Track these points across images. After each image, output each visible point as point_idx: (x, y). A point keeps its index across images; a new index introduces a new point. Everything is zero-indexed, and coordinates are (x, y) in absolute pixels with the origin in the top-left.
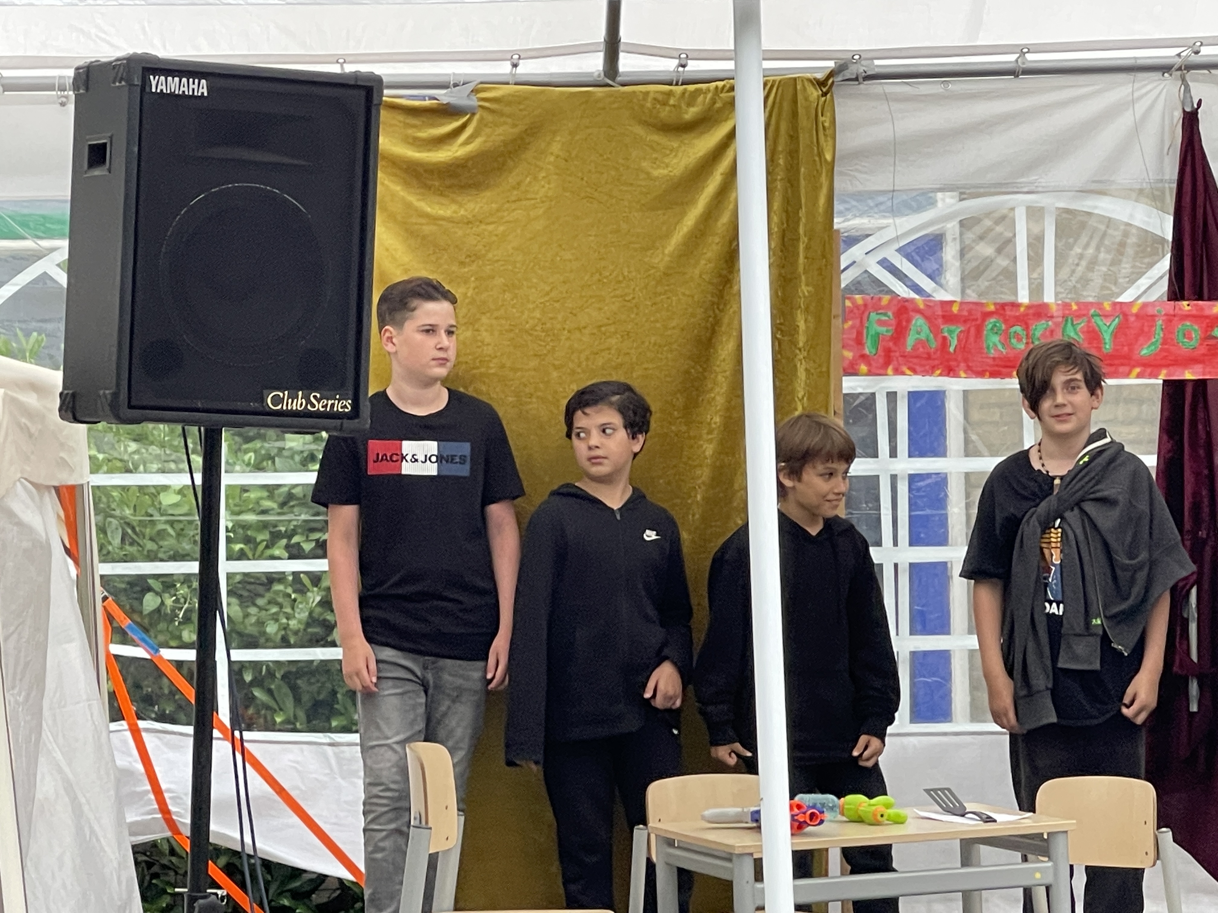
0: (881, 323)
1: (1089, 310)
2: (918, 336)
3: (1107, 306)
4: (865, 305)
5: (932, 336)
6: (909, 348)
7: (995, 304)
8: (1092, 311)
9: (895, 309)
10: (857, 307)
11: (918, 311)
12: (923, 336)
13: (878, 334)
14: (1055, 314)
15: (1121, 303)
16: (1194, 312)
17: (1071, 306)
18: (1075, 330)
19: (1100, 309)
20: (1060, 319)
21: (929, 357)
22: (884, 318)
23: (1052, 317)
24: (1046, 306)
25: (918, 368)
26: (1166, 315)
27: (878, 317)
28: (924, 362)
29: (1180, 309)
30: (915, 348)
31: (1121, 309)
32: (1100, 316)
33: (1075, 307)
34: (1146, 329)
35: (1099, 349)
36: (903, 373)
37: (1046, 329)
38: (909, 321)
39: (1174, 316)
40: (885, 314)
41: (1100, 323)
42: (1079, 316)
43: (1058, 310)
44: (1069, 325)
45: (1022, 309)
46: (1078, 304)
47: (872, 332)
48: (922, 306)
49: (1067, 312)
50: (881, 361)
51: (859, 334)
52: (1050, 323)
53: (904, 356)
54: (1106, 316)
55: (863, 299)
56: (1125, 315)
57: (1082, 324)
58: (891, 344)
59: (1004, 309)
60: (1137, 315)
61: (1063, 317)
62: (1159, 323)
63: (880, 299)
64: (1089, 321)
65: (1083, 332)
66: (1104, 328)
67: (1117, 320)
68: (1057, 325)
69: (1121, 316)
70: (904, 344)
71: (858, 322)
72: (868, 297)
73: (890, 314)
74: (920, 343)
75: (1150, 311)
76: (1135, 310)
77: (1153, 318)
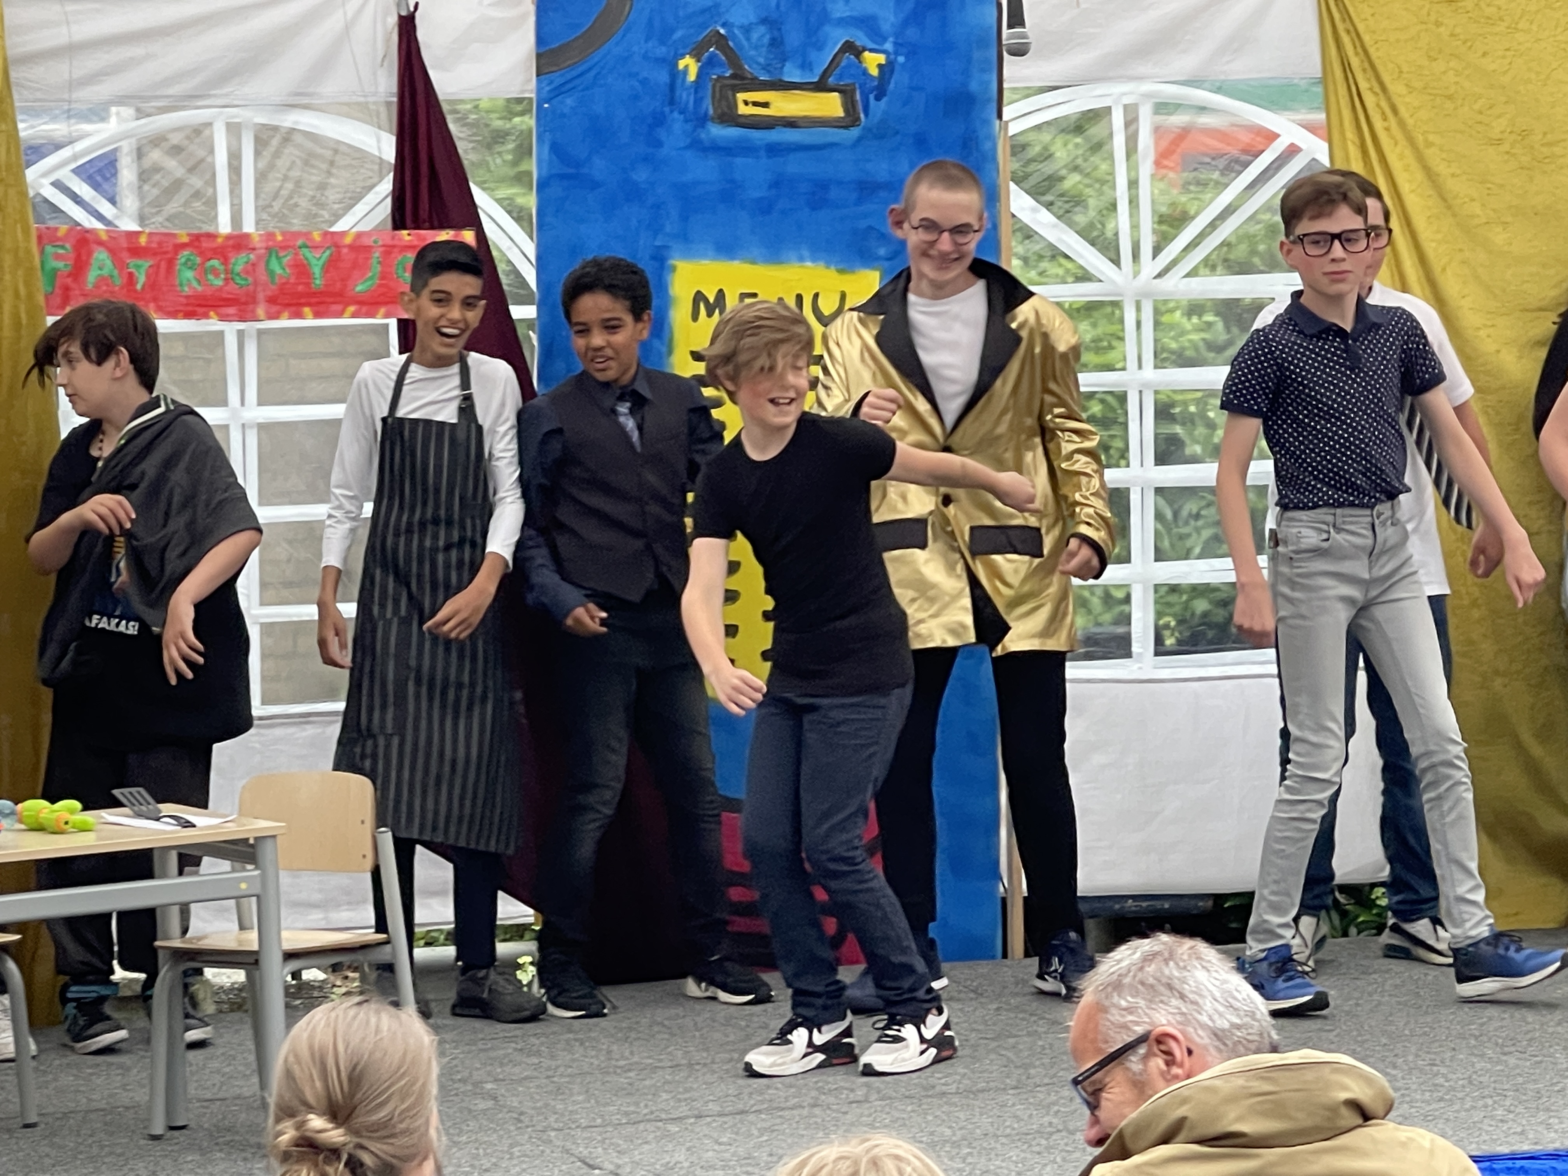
0: (58, 257)
1: (296, 241)
2: (99, 272)
3: (317, 236)
5: (116, 273)
6: (90, 286)
7: (189, 235)
8: (300, 242)
9: (74, 240)
11: (100, 243)
12: (105, 272)
13: (54, 269)
14: (258, 245)
15: (334, 233)
17: (275, 235)
18: (280, 263)
19: (309, 239)
20: (263, 251)
22: (61, 251)
23: (254, 249)
24: (247, 236)
26: (383, 246)
27: (55, 250)
29: (400, 240)
30: (97, 286)
31: (333, 239)
32: (307, 247)
33: (279, 238)
34: (361, 262)
35: (308, 285)
37: (247, 263)
38: (90, 254)
39: (394, 246)
40: (63, 247)
41: (309, 256)
42: (284, 248)
43: (261, 241)
44: (274, 258)
45: (220, 240)
46: (284, 234)
47: (47, 267)
48: (104, 237)
49: (270, 243)
50: (58, 300)
52: (252, 256)
54: (315, 247)
56: (337, 246)
57: (287, 259)
58: (69, 281)
59: (200, 241)
60: (351, 247)
61: (267, 248)
62: (377, 254)
63: (57, 229)
64: (296, 254)
65: (289, 266)
66: (314, 262)
67: (328, 253)
68: (259, 258)
69: (333, 248)
70: (85, 282)
72: (43, 227)
73: (68, 246)
74: (102, 280)
75: (366, 241)
76: (348, 240)
77: (368, 249)
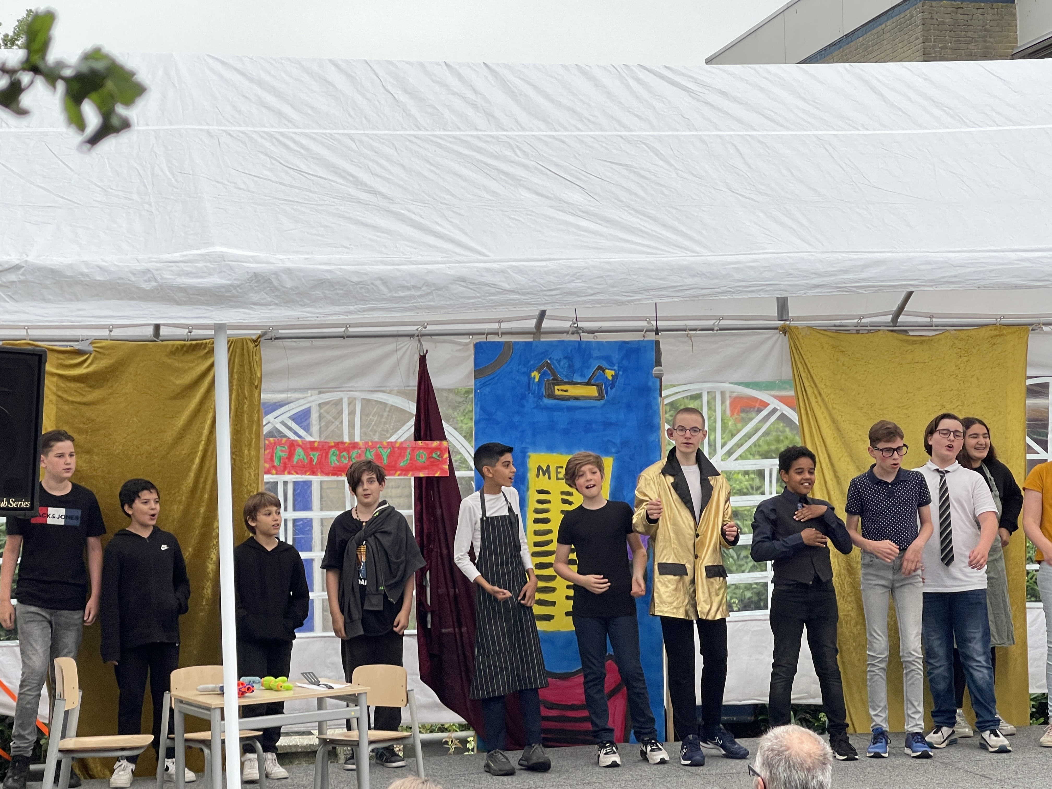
0: (282, 451)
2: (299, 457)
3: (385, 443)
4: (275, 443)
5: (305, 457)
6: (295, 463)
7: (334, 442)
8: (378, 446)
9: (288, 445)
10: (270, 443)
11: (299, 446)
12: (301, 457)
13: (280, 456)
14: (362, 447)
15: (391, 442)
16: (425, 446)
17: (368, 443)
18: (370, 454)
19: (382, 444)
21: (304, 466)
22: (284, 449)
23: (360, 448)
24: (357, 443)
25: (299, 472)
26: (412, 447)
27: (280, 448)
28: (302, 469)
29: (418, 445)
30: (297, 462)
31: (390, 444)
32: (381, 447)
33: (370, 444)
34: (402, 454)
35: (382, 463)
36: (292, 474)
37: (357, 454)
38: (295, 450)
39: (416, 447)
40: (284, 447)
41: (382, 451)
42: (372, 448)
43: (363, 445)
44: (368, 452)
45: (346, 445)
46: (372, 442)
47: (278, 455)
48: (301, 443)
49: (367, 446)
50: (282, 468)
51: (272, 456)
52: (359, 451)
53: (293, 467)
54: (384, 448)
55: (274, 440)
56: (393, 448)
57: (373, 452)
58: (286, 461)
59: (338, 445)
60: (398, 448)
61: (365, 448)
62: (408, 451)
63: (281, 440)
64: (377, 450)
65: (374, 455)
66: (383, 453)
67: (389, 450)
68: (362, 452)
69: (391, 448)
70: (293, 461)
71: (271, 450)
72: (276, 439)
73: (286, 447)
74: (300, 460)
75: (404, 446)
76: (397, 445)
77: (406, 449)
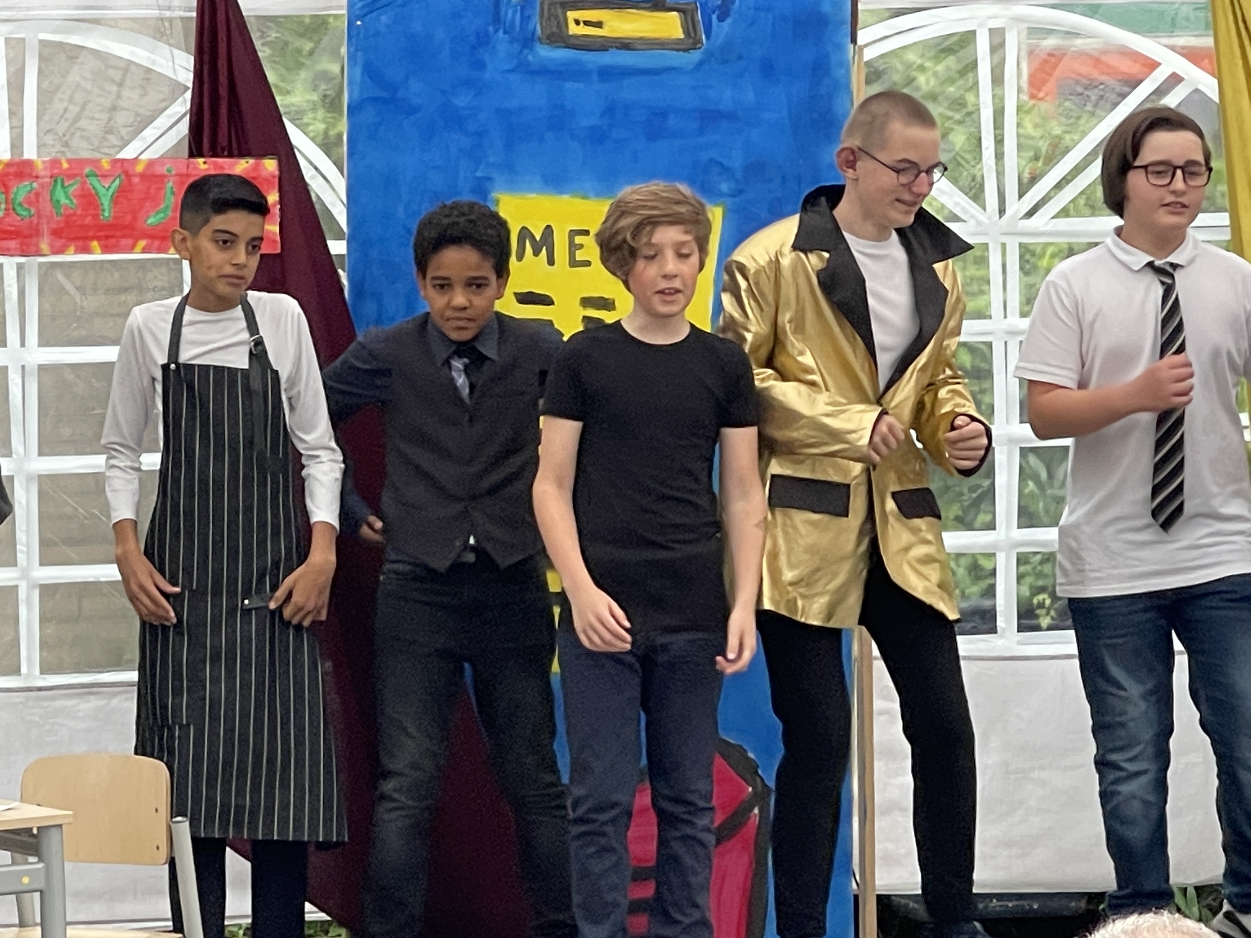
1: (83, 169)
3: (107, 164)
8: (87, 170)
14: (42, 173)
15: (123, 161)
17: (60, 162)
18: (66, 193)
19: (96, 168)
20: (47, 180)
23: (37, 177)
24: (29, 163)
26: (177, 175)
29: (196, 168)
31: (122, 166)
32: (96, 175)
33: (65, 165)
34: (152, 191)
35: (96, 217)
37: (30, 192)
39: (188, 176)
41: (97, 185)
42: (71, 176)
43: (45, 168)
44: (59, 187)
45: (2, 167)
46: (69, 161)
49: (55, 171)
52: (35, 185)
54: (104, 176)
56: (128, 176)
57: (74, 187)
60: (142, 176)
61: (51, 177)
62: (170, 185)
64: (83, 183)
65: (75, 196)
66: (101, 191)
67: (117, 182)
68: (44, 187)
69: (123, 177)
75: (159, 170)
76: (140, 168)
77: (161, 178)
